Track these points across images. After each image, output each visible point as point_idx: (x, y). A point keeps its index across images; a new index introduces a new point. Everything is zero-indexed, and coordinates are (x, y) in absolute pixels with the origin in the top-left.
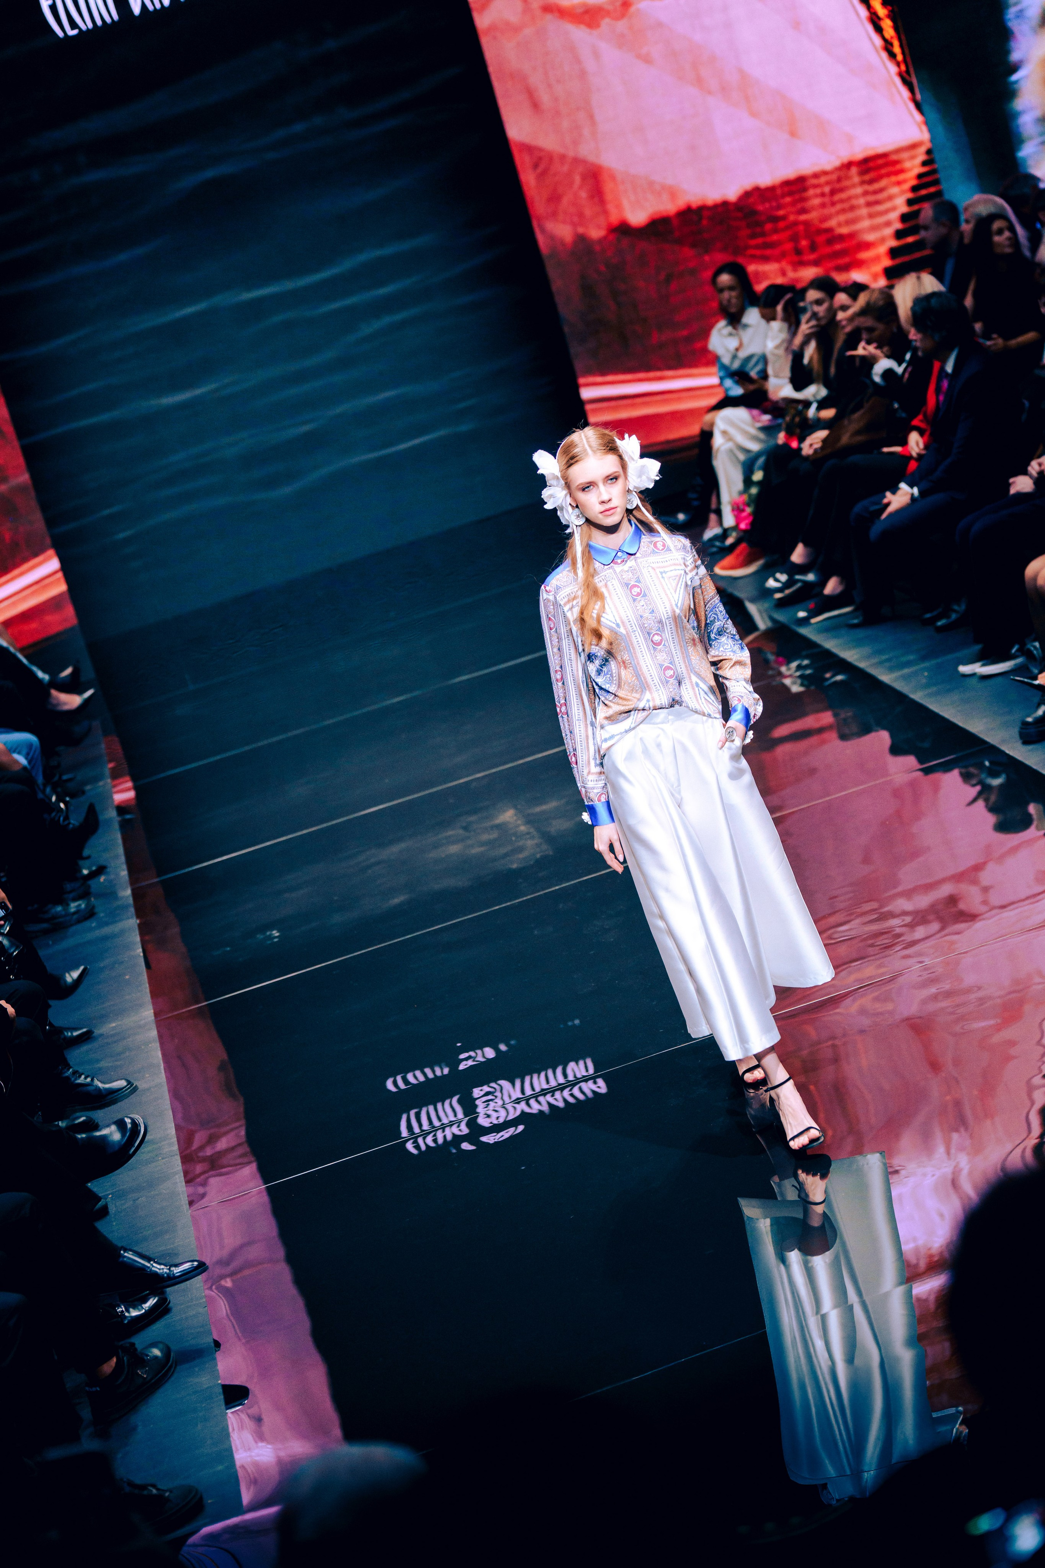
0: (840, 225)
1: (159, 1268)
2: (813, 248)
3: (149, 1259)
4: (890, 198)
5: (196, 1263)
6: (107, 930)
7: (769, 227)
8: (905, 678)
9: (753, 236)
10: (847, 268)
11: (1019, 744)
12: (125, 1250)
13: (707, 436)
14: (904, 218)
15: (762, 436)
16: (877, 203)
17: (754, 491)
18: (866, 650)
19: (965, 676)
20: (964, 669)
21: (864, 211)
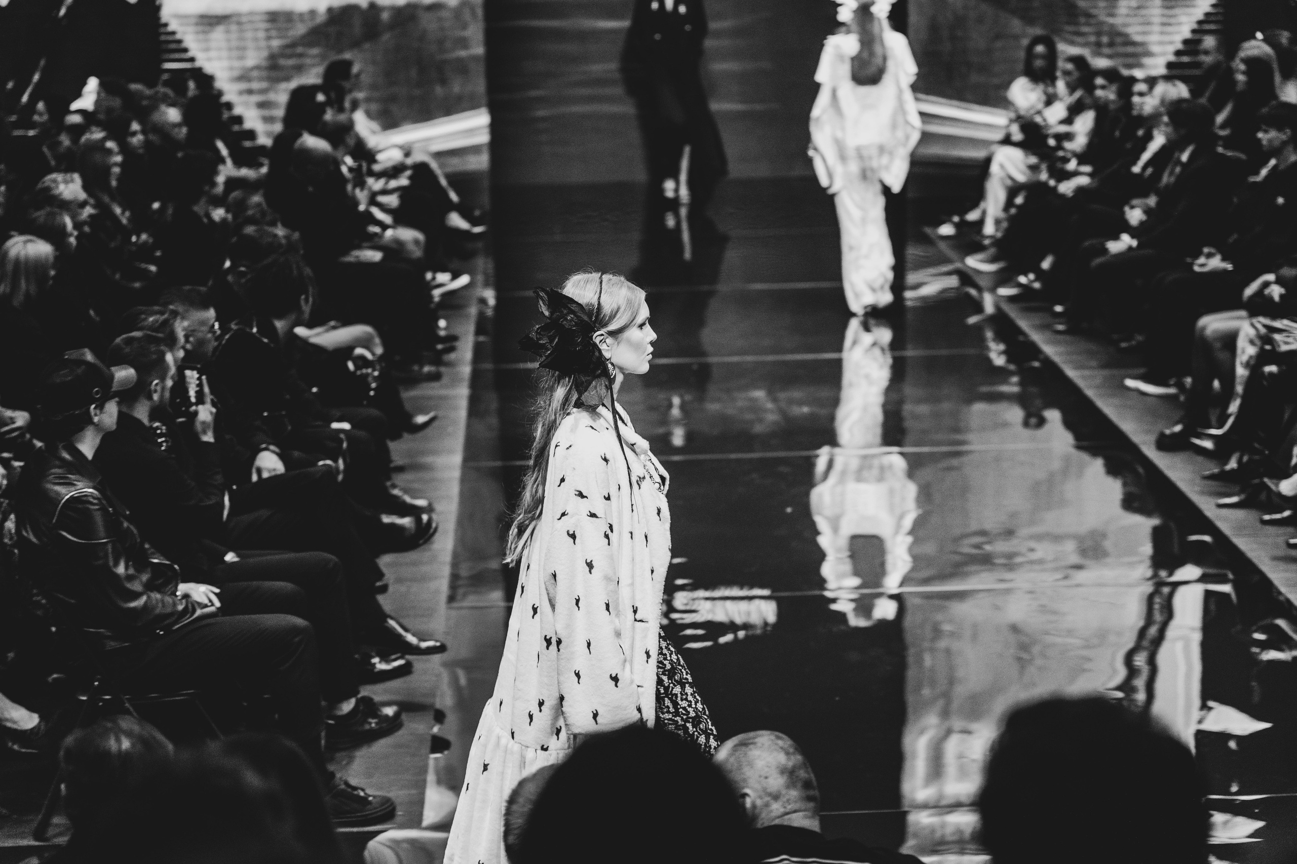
0: (1138, 33)
1: (411, 639)
2: (1111, 44)
3: (406, 630)
4: (1180, 24)
5: (438, 644)
6: (443, 392)
7: (1082, 20)
8: (1084, 378)
9: (1069, 23)
10: (1130, 66)
11: (1153, 447)
12: (392, 618)
13: (988, 161)
14: (1186, 42)
15: (1028, 172)
16: (1169, 24)
17: (1013, 211)
18: (1061, 349)
19: (1129, 389)
20: (1130, 383)
21: (1156, 28)
